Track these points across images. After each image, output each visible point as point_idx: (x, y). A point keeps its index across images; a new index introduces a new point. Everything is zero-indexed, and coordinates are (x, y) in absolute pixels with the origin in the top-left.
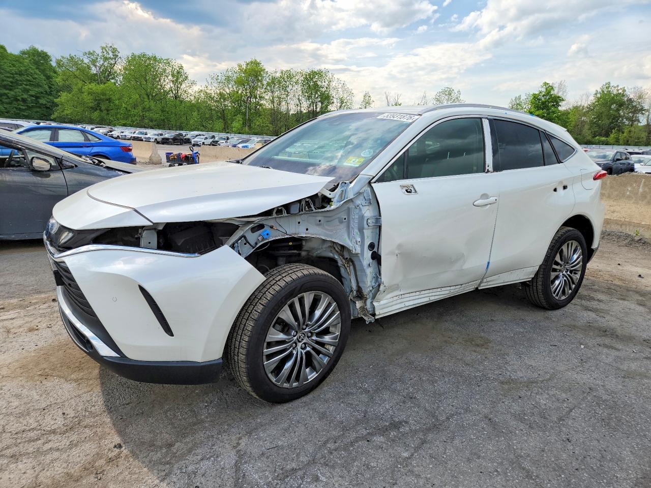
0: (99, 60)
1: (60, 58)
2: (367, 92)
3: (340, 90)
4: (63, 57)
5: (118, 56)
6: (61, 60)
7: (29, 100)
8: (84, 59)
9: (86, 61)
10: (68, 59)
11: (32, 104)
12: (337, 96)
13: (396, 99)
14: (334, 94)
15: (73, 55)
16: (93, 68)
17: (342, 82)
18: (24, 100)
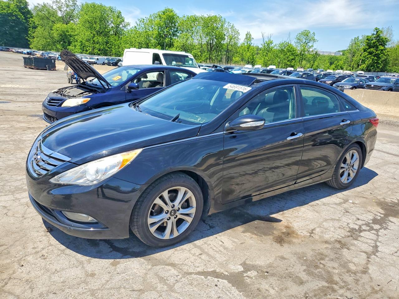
0: (63, 6)
1: (36, 5)
2: (248, 32)
3: (230, 30)
4: (38, 4)
5: (76, 4)
6: (38, 7)
7: (14, 33)
8: (53, 6)
9: (55, 7)
10: (42, 6)
11: (16, 37)
12: (228, 34)
13: (270, 38)
14: (226, 33)
15: (46, 3)
16: (59, 12)
17: (232, 25)
18: (11, 34)
